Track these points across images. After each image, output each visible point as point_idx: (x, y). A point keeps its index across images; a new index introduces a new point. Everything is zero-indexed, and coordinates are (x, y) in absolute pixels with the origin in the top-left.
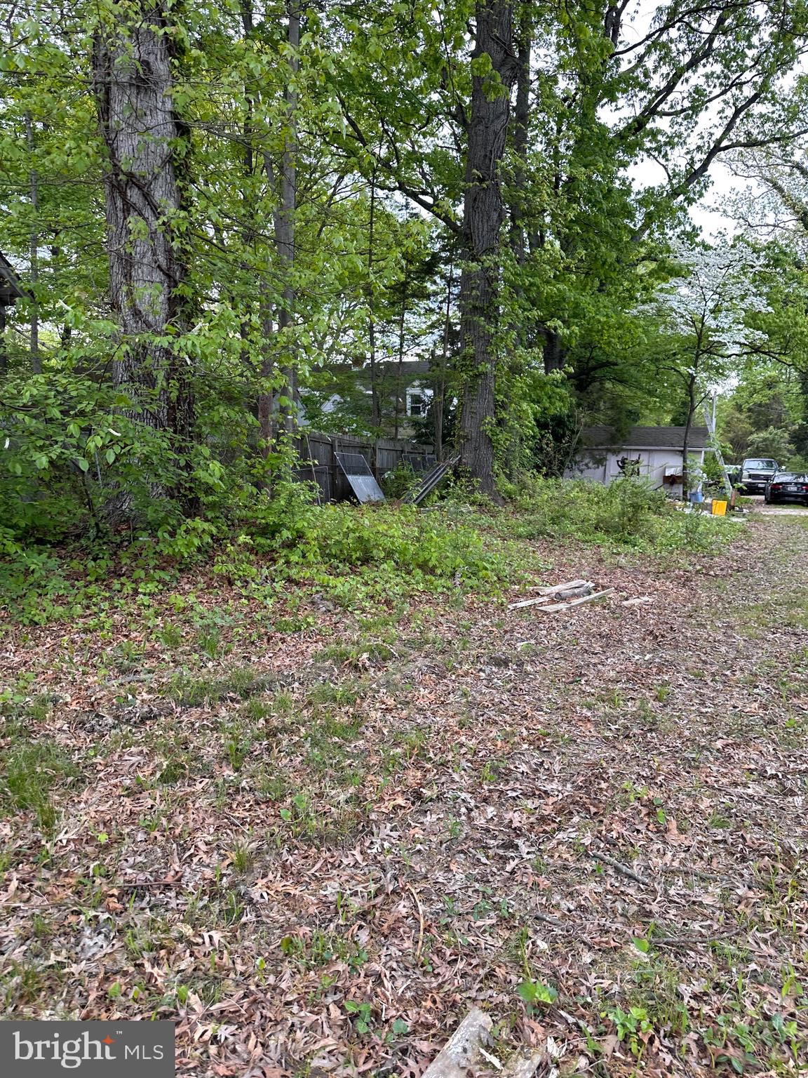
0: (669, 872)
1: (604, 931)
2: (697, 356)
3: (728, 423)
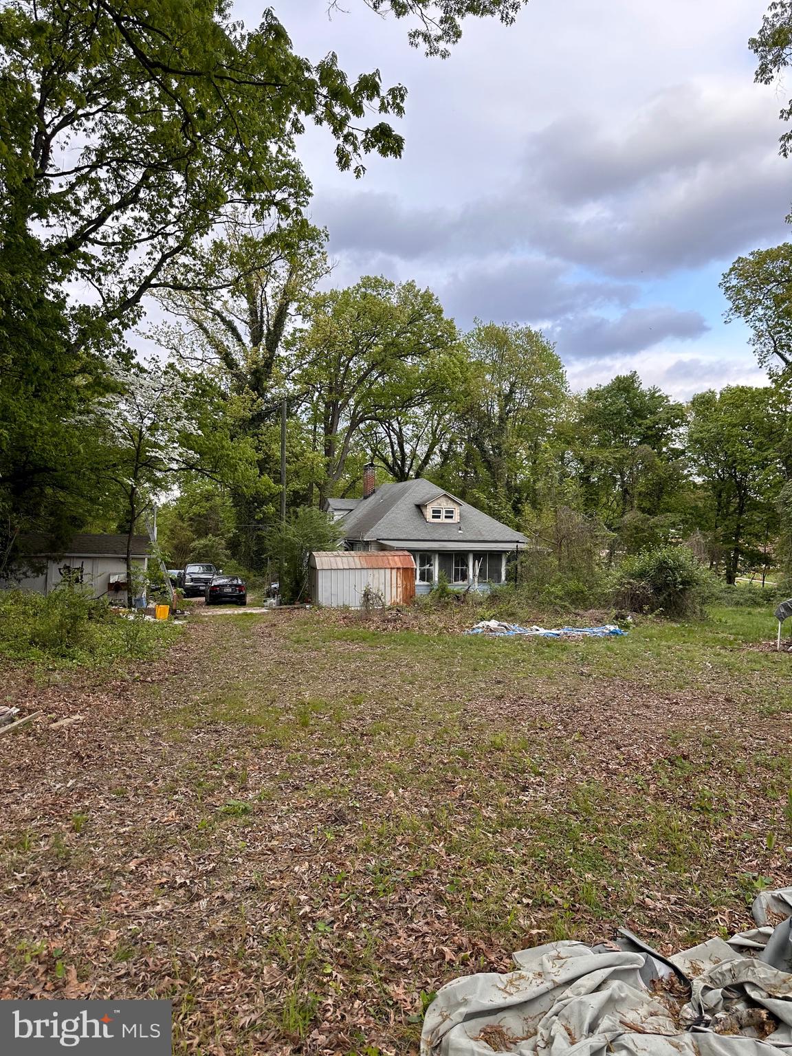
2: (137, 469)
3: (172, 531)
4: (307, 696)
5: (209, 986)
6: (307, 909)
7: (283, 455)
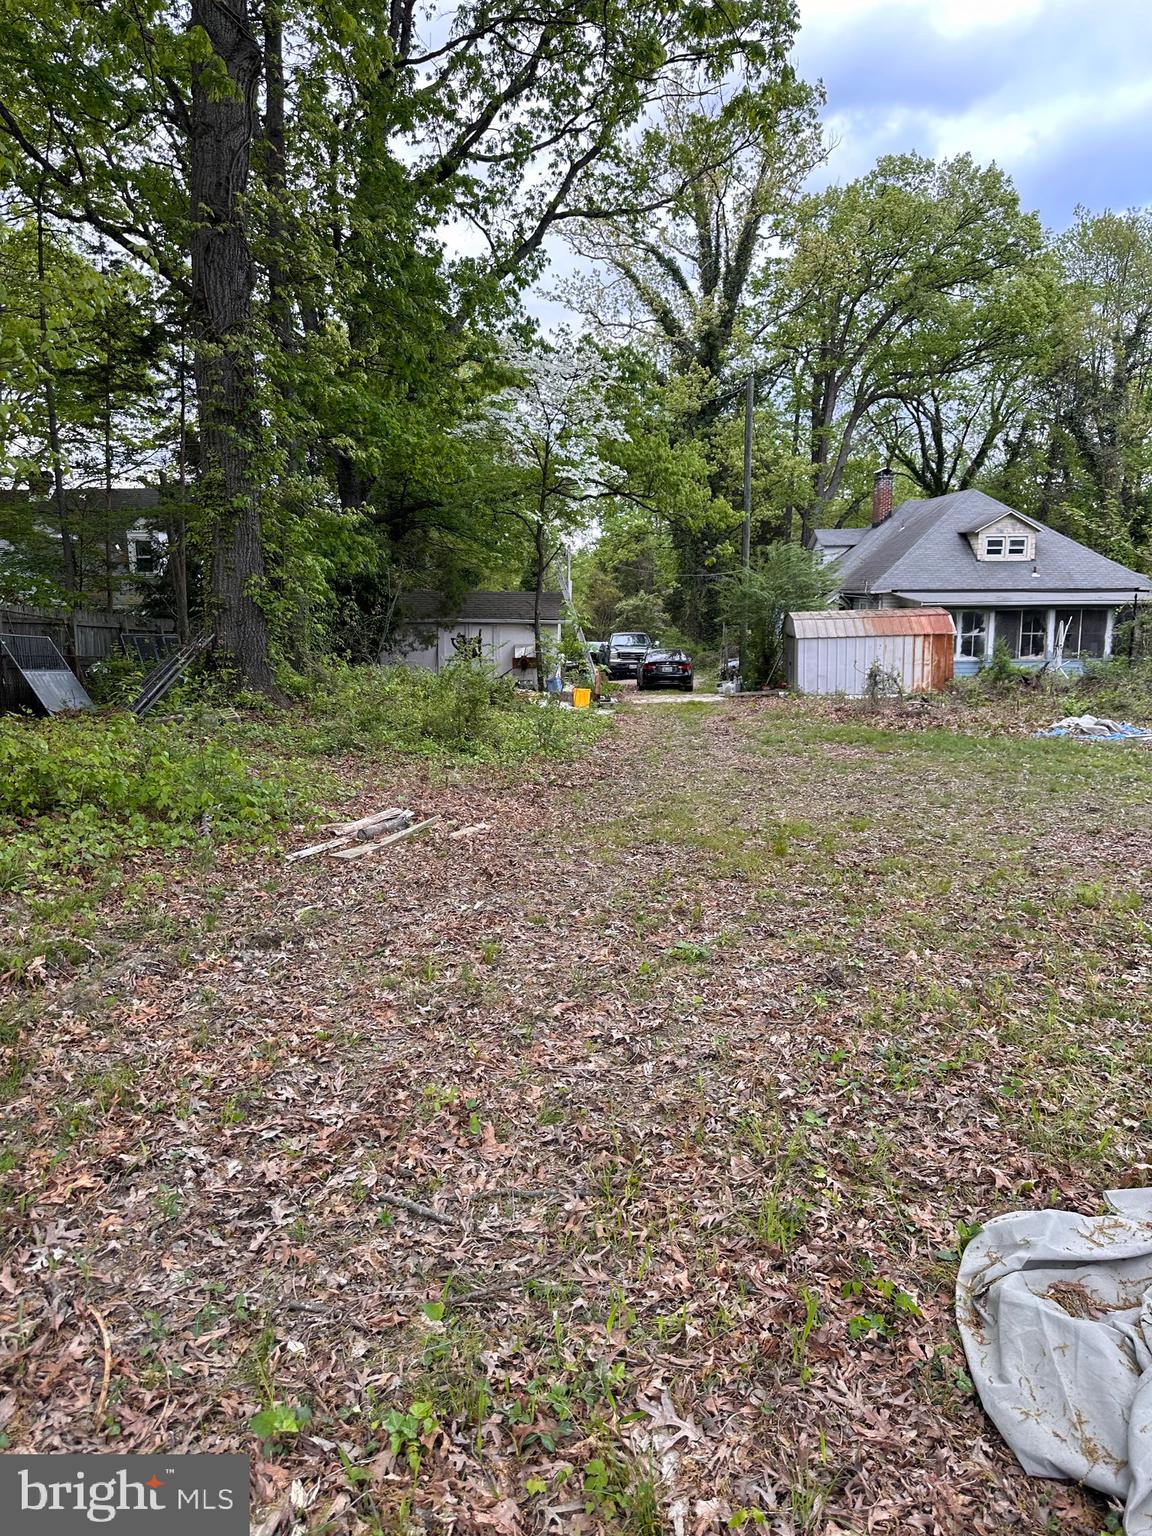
0: (482, 1199)
1: (387, 1303)
2: (544, 498)
3: (591, 587)
4: (783, 817)
5: (659, 1170)
6: (790, 1092)
7: (746, 464)
